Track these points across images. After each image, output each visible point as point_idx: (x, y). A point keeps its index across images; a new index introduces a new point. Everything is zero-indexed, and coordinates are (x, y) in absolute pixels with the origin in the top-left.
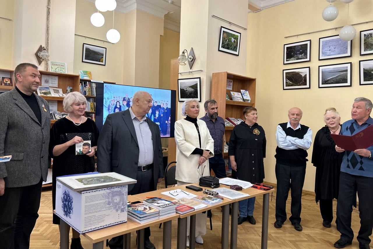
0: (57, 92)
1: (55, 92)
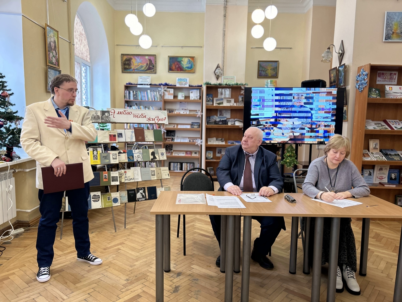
0: (229, 101)
1: (228, 101)
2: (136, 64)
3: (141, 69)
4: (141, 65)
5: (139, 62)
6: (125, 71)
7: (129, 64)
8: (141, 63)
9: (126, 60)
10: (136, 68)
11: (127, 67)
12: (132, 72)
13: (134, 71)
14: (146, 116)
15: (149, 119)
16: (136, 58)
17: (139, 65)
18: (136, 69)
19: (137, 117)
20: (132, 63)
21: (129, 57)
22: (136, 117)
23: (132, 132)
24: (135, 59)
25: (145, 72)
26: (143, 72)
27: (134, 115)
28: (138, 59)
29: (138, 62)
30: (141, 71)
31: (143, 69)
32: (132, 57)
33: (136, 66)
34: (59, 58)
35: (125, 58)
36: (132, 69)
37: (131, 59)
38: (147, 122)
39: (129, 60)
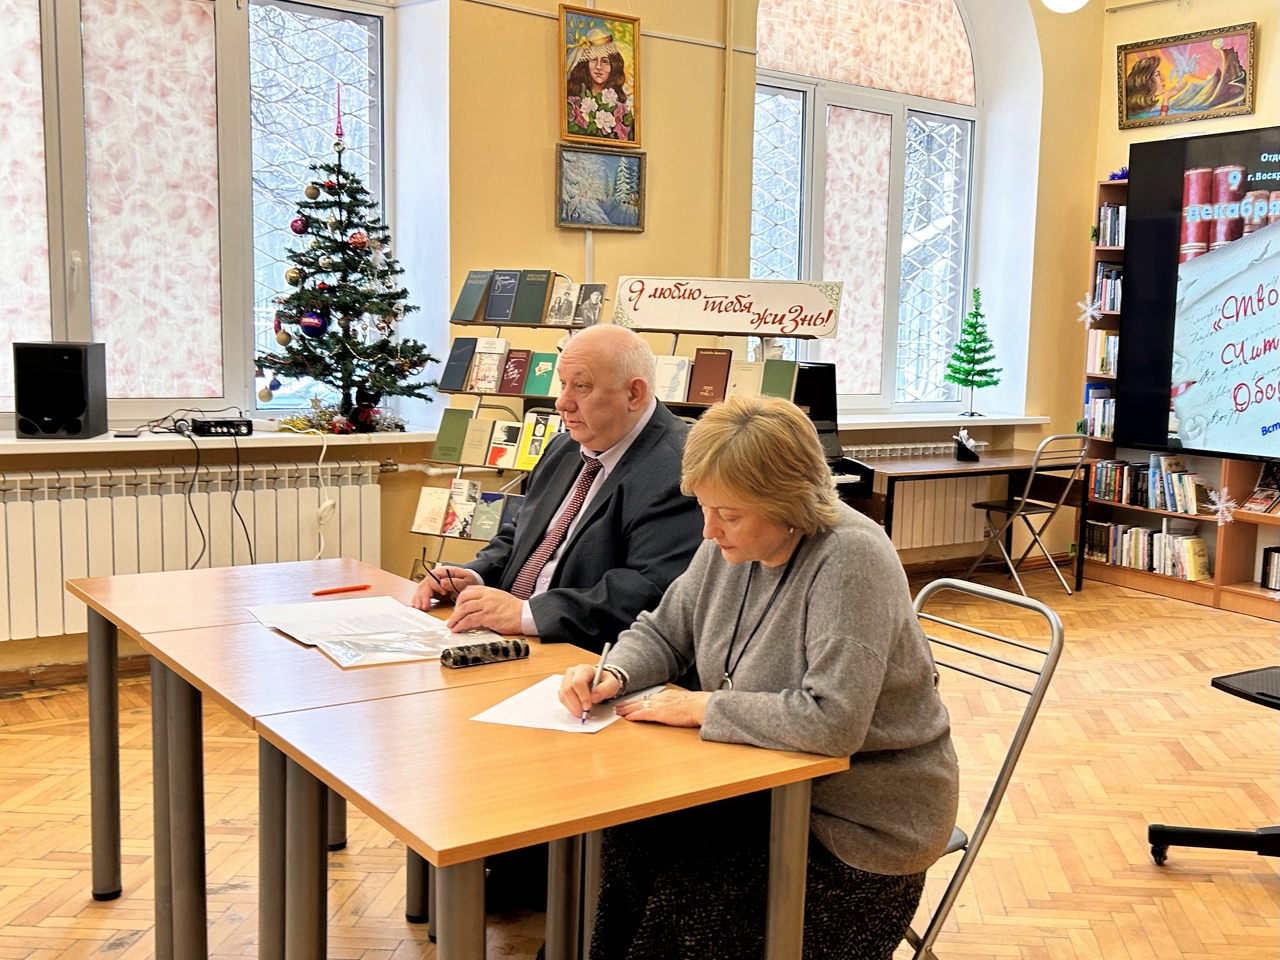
2: (1174, 83)
3: (1191, 104)
4: (1192, 81)
5: (1184, 73)
6: (1132, 120)
7: (1148, 89)
8: (1194, 76)
9: (1140, 70)
10: (1172, 101)
11: (1139, 100)
12: (1158, 119)
13: (1164, 114)
14: (751, 304)
15: (762, 319)
16: (1173, 51)
17: (1186, 85)
18: (1174, 106)
19: (717, 309)
20: (1158, 79)
21: (1149, 54)
22: (713, 309)
23: (680, 366)
24: (1171, 59)
25: (1206, 113)
26: (1200, 114)
27: (707, 302)
28: (1181, 57)
29: (1181, 73)
30: (1191, 109)
31: (1199, 99)
32: (1158, 53)
33: (1174, 89)
34: (637, 109)
35: (1134, 59)
36: (1158, 106)
37: (1156, 60)
38: (751, 329)
39: (1148, 70)
